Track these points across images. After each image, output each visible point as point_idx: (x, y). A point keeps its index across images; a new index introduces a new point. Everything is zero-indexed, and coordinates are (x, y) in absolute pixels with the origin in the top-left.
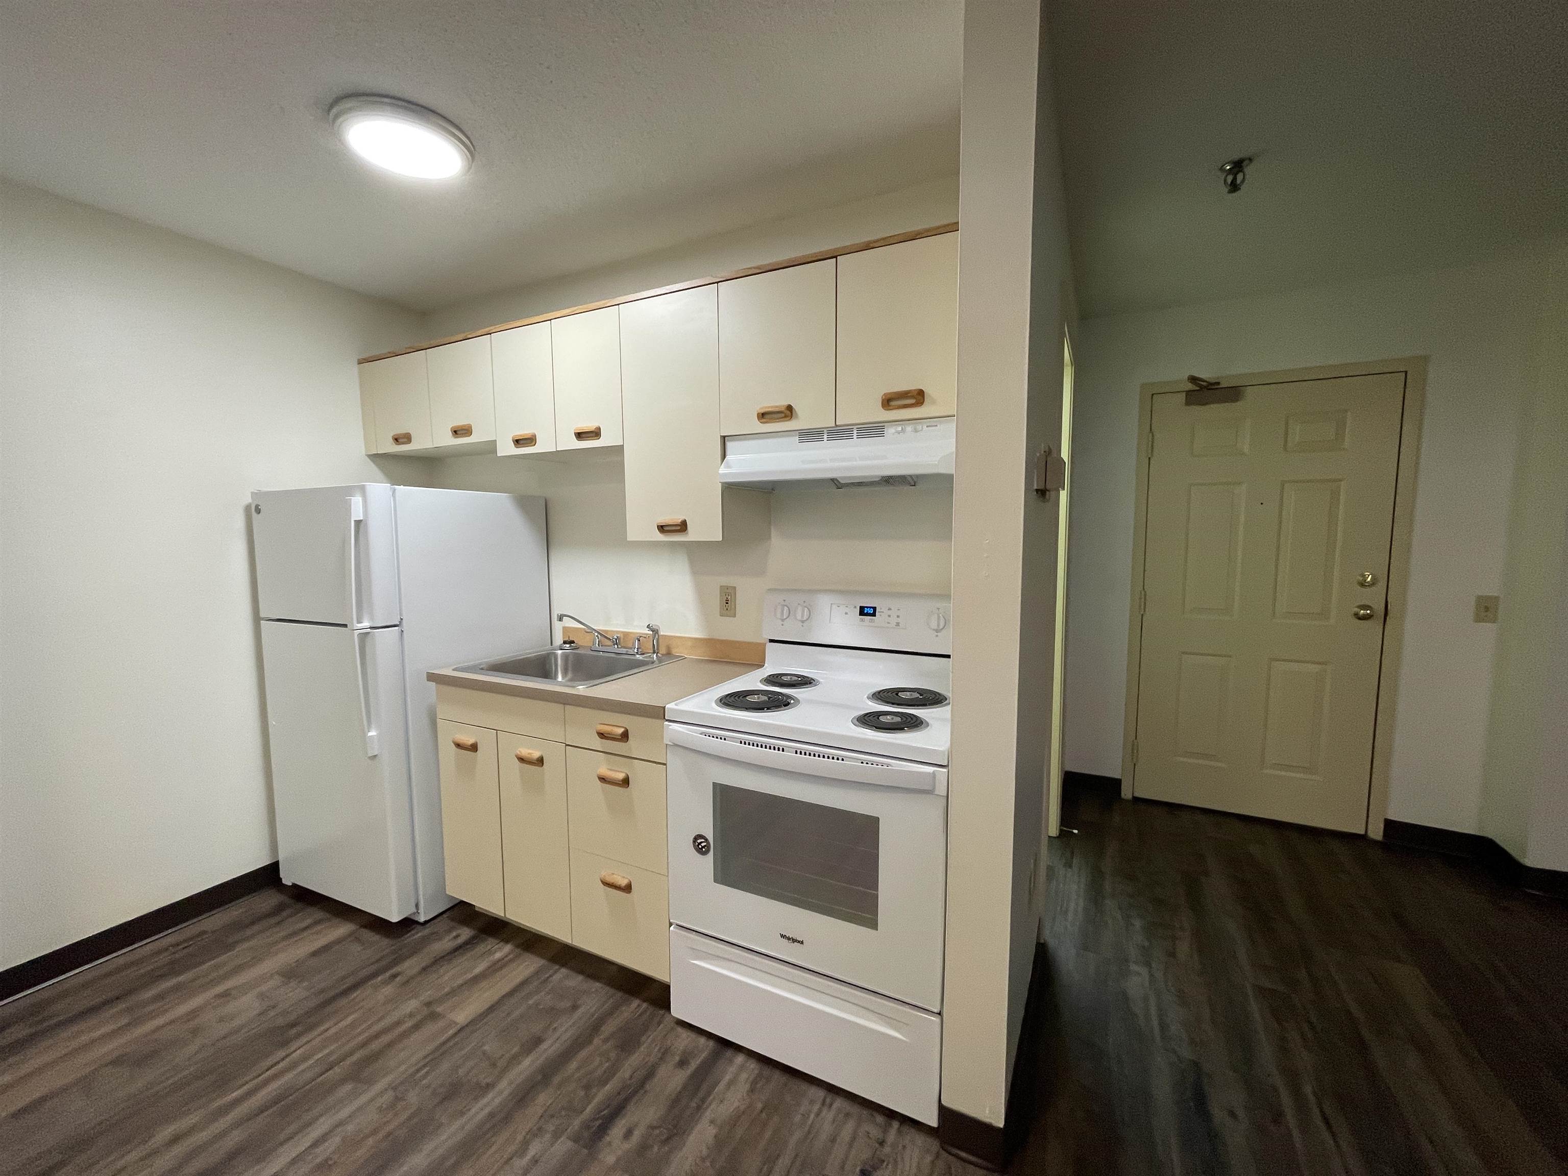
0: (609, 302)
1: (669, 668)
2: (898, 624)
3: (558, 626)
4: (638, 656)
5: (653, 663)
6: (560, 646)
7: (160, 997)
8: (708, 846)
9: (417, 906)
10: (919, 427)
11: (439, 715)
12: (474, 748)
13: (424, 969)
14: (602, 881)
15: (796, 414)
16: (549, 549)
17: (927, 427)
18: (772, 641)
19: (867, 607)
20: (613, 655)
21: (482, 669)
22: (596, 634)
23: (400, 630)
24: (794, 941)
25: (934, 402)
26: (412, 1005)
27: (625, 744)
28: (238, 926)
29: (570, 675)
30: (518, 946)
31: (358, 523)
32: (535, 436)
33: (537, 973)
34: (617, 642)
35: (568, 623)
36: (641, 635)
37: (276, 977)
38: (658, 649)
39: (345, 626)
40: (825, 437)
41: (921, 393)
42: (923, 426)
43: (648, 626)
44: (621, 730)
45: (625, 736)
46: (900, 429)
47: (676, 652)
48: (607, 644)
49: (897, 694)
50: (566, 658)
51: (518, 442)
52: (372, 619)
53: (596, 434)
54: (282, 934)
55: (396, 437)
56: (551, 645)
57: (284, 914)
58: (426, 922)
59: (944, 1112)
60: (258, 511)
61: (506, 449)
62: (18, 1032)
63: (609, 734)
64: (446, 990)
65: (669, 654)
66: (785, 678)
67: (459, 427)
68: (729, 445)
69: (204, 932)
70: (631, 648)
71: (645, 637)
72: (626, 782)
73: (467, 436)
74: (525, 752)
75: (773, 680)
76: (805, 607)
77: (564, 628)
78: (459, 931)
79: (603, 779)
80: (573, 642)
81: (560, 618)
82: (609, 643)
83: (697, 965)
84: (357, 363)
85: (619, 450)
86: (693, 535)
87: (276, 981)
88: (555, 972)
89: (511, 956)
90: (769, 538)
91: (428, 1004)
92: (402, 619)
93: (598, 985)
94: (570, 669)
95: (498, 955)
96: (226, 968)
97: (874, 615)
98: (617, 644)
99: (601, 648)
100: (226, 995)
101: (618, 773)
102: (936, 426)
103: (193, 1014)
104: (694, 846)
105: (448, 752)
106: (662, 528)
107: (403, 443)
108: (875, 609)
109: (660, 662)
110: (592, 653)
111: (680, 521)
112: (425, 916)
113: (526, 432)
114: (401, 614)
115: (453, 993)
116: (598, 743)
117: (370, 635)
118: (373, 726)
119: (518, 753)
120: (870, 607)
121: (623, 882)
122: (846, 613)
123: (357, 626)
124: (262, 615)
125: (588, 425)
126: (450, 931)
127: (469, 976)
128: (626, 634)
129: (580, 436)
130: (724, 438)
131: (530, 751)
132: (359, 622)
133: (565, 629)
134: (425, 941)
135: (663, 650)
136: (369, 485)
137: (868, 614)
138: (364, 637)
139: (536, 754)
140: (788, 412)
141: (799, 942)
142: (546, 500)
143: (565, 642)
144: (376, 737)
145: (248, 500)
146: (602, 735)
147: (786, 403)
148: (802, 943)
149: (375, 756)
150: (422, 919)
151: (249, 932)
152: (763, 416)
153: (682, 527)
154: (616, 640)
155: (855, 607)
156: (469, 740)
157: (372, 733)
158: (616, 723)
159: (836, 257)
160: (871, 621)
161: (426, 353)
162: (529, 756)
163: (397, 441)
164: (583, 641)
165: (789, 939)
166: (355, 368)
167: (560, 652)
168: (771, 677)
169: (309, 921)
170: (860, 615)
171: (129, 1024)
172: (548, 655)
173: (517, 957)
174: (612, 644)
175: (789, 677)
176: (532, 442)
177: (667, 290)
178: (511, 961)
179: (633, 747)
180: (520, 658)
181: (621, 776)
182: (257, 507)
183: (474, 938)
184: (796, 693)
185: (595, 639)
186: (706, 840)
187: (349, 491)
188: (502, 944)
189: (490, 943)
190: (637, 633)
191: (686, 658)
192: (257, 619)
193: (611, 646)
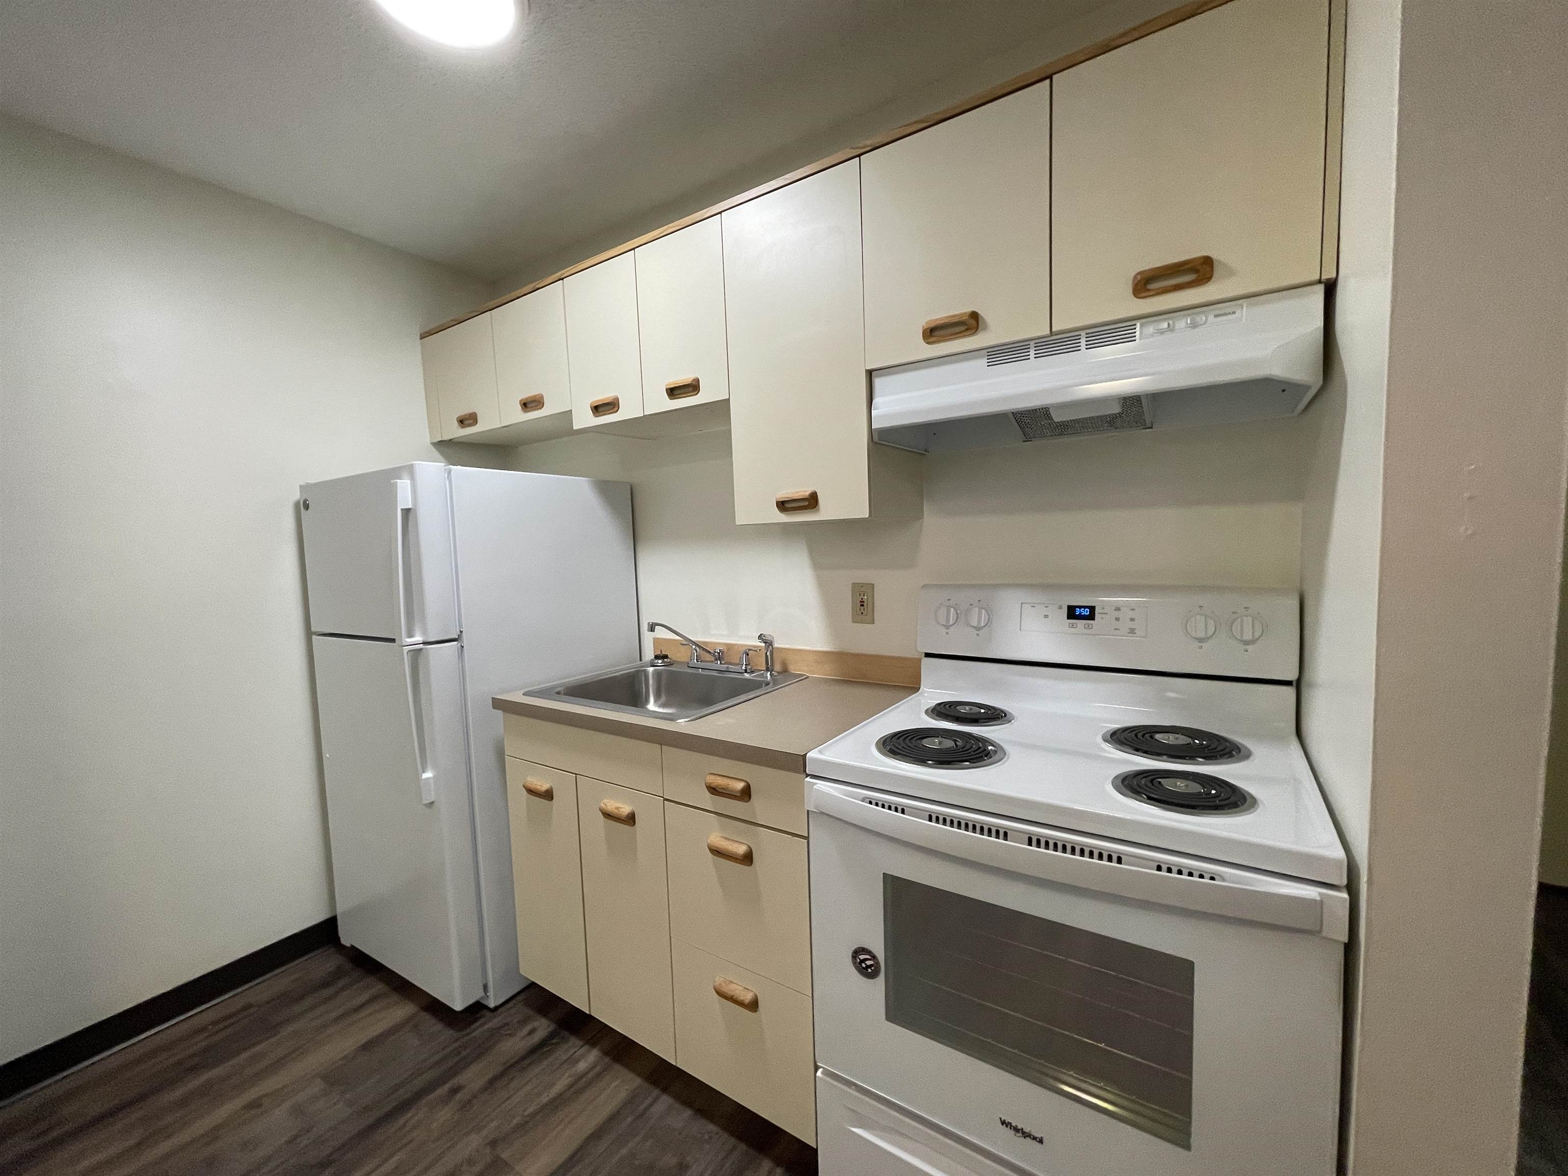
0: (707, 212)
1: (787, 692)
2: (1132, 631)
3: (648, 638)
4: (746, 675)
5: (767, 684)
6: (651, 662)
7: (183, 1102)
8: (877, 964)
9: (485, 987)
10: (1201, 319)
11: (508, 752)
12: (548, 795)
13: (492, 1082)
14: (715, 989)
15: (984, 321)
16: (637, 548)
17: (1216, 316)
18: (928, 655)
19: (1080, 607)
20: (715, 673)
21: (558, 693)
22: (694, 647)
23: (459, 644)
24: (1026, 1135)
25: (1230, 272)
26: (474, 1141)
27: (747, 803)
28: (288, 999)
29: (663, 699)
30: (606, 1053)
31: (407, 512)
32: (617, 399)
33: (630, 1102)
34: (720, 657)
35: (661, 633)
36: (750, 648)
37: (318, 1081)
38: (772, 665)
39: (393, 640)
40: (1032, 353)
41: (1208, 262)
42: (1209, 318)
43: (760, 637)
44: (740, 785)
45: (746, 794)
46: (1165, 325)
47: (793, 669)
48: (708, 659)
49: (1152, 737)
50: (658, 675)
51: (597, 409)
52: (424, 632)
53: (693, 387)
54: (334, 1014)
55: (460, 419)
56: (641, 660)
57: (341, 983)
58: (497, 1008)
60: (307, 507)
61: (584, 419)
62: (20, 1144)
63: (723, 789)
64: (515, 1122)
65: (785, 671)
66: (963, 710)
67: (527, 398)
68: (878, 382)
69: (250, 1006)
70: (739, 664)
71: (756, 651)
72: (748, 858)
73: (538, 409)
74: (611, 805)
75: (943, 710)
76: (982, 608)
77: (654, 639)
78: (536, 1024)
79: (716, 852)
80: (666, 657)
81: (652, 628)
82: (709, 657)
83: (858, 1136)
84: (419, 338)
85: (724, 406)
86: (827, 511)
87: (318, 1086)
88: (655, 1100)
89: (598, 1069)
90: (919, 516)
91: (493, 1143)
92: (461, 632)
93: (712, 1127)
94: (663, 689)
95: (582, 1066)
96: (266, 1062)
97: (1091, 617)
98: (719, 659)
99: (700, 664)
100: (255, 1104)
101: (736, 845)
102: (1234, 313)
103: (213, 1135)
104: (854, 963)
105: (519, 802)
106: (783, 505)
107: (470, 425)
108: (1092, 609)
109: (775, 684)
110: (689, 670)
111: (807, 493)
112: (495, 1000)
113: (607, 396)
114: (460, 626)
115: (522, 1128)
116: (707, 800)
117: (424, 650)
118: (429, 767)
119: (603, 806)
120: (1085, 607)
121: (748, 997)
122: (1046, 616)
123: (407, 642)
124: (313, 629)
125: (682, 378)
126: (523, 1022)
127: (545, 1099)
128: (730, 647)
129: (673, 392)
130: (870, 374)
131: (618, 805)
132: (410, 635)
133: (656, 641)
134: (495, 1036)
135: (778, 667)
136: (419, 464)
137: (1081, 617)
138: (416, 654)
139: (626, 810)
140: (973, 322)
141: (1035, 1138)
142: (631, 486)
143: (657, 657)
144: (432, 781)
145: (296, 496)
146: (713, 790)
147: (969, 309)
148: (1041, 1141)
149: (432, 803)
150: (492, 1005)
151: (297, 1009)
152: (932, 333)
153: (812, 501)
154: (719, 653)
155: (1060, 607)
156: (543, 786)
157: (428, 775)
158: (734, 774)
159: (1050, 77)
160: (1089, 627)
161: (491, 313)
162: (616, 811)
163: (462, 423)
164: (680, 655)
165: (1016, 1130)
166: (418, 341)
167: (651, 669)
168: (942, 705)
169: (365, 996)
170: (1068, 618)
171: (139, 1144)
172: (638, 672)
173: (606, 1069)
174: (713, 659)
175: (967, 708)
176: (614, 408)
177: (787, 179)
178: (599, 1076)
179: (758, 808)
180: (603, 677)
181: (741, 849)
182: (305, 502)
183: (552, 1036)
184: (988, 732)
185: (692, 654)
186: (874, 957)
187: (396, 473)
188: (586, 1047)
189: (573, 1046)
190: (747, 646)
191: (808, 677)
192: (309, 633)
193: (712, 662)
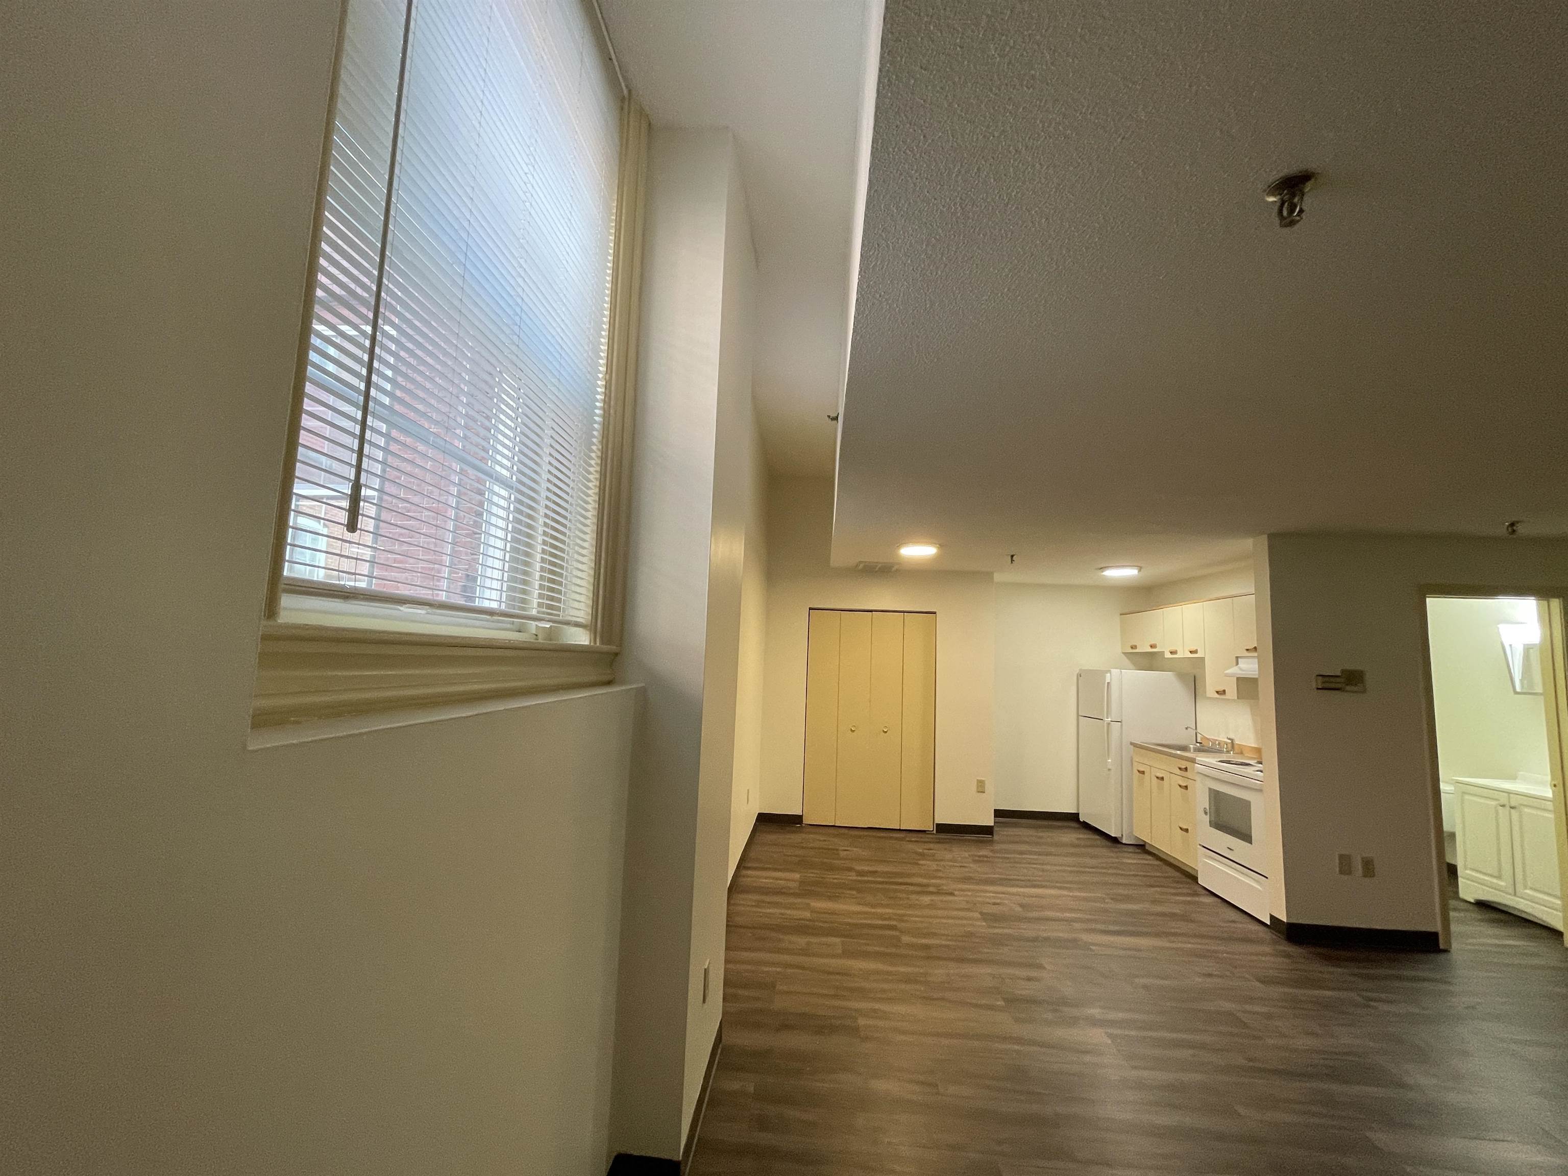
0: (1200, 601)
8: (1207, 813)
11: (1134, 759)
12: (1143, 772)
14: (1180, 828)
23: (1121, 724)
27: (1186, 772)
31: (1108, 683)
32: (1177, 651)
39: (1103, 720)
44: (1184, 767)
45: (1186, 769)
51: (1172, 653)
52: (1111, 718)
55: (1132, 646)
57: (1079, 830)
59: (1272, 918)
60: (1080, 676)
63: (1181, 768)
68: (1239, 660)
72: (1186, 787)
73: (1155, 648)
79: (1180, 785)
83: (1205, 862)
85: (1203, 659)
86: (1228, 696)
92: (1121, 720)
101: (1184, 783)
104: (1204, 812)
105: (1135, 771)
106: (1217, 692)
107: (1134, 648)
111: (1223, 689)
113: (1174, 649)
114: (1120, 718)
117: (1111, 724)
118: (1110, 758)
119: (1156, 775)
121: (1186, 828)
123: (1106, 721)
124: (1080, 714)
125: (1193, 649)
129: (1191, 652)
130: (1237, 658)
132: (1107, 719)
138: (1109, 725)
139: (1161, 776)
140: (1255, 649)
141: (1232, 850)
144: (1111, 763)
145: (1078, 672)
147: (1255, 646)
148: (1234, 851)
149: (1110, 769)
152: (1248, 650)
153: (1224, 692)
156: (1142, 769)
157: (1110, 761)
158: (1184, 764)
165: (1230, 849)
166: (1119, 618)
169: (1086, 831)
176: (1176, 653)
179: (1188, 773)
182: (1080, 674)
186: (1207, 810)
187: (1107, 672)
192: (1078, 715)
